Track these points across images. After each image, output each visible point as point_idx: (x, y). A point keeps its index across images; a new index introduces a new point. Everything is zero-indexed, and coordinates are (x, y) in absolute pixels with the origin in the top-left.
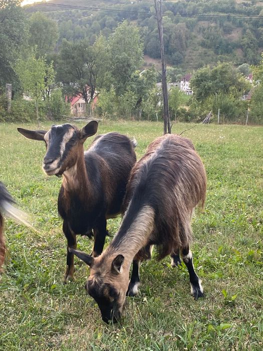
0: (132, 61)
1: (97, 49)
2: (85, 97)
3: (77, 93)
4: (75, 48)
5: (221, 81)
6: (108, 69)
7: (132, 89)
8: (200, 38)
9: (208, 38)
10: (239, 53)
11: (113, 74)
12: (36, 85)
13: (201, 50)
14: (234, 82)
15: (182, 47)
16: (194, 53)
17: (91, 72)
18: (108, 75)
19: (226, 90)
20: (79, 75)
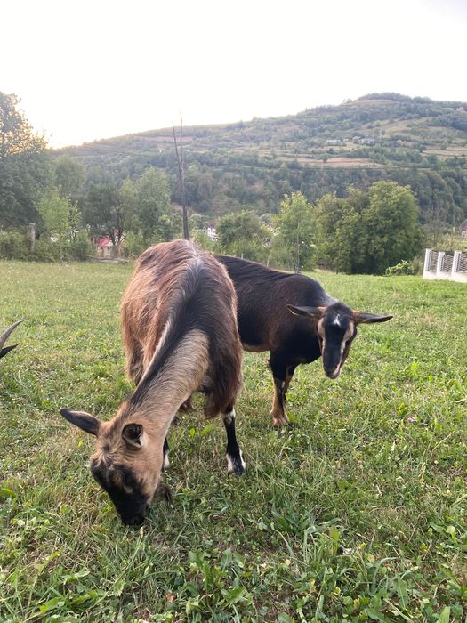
0: (159, 205)
1: (124, 193)
2: (113, 240)
3: (104, 234)
4: (102, 191)
5: (244, 228)
6: (135, 212)
7: (160, 232)
8: (226, 188)
9: (233, 188)
10: (261, 203)
11: (141, 217)
12: (60, 224)
13: (227, 199)
14: (256, 229)
15: (209, 195)
16: (220, 201)
17: (119, 214)
18: (135, 218)
19: (249, 237)
20: (107, 218)
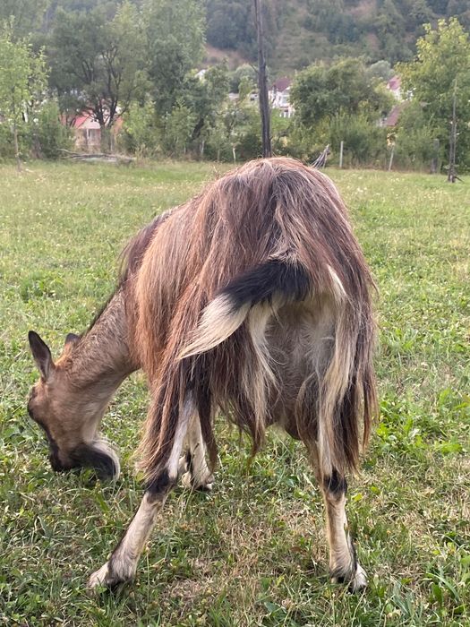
0: (186, 51)
1: (120, 27)
2: (100, 118)
3: (84, 108)
4: (79, 26)
5: (344, 91)
6: (141, 66)
7: (188, 104)
8: (302, 12)
9: (316, 14)
10: (371, 41)
11: (151, 74)
12: (13, 90)
13: (304, 34)
14: (367, 93)
15: (270, 27)
16: (291, 40)
17: (111, 70)
18: (141, 76)
19: (353, 107)
20: (89, 76)
